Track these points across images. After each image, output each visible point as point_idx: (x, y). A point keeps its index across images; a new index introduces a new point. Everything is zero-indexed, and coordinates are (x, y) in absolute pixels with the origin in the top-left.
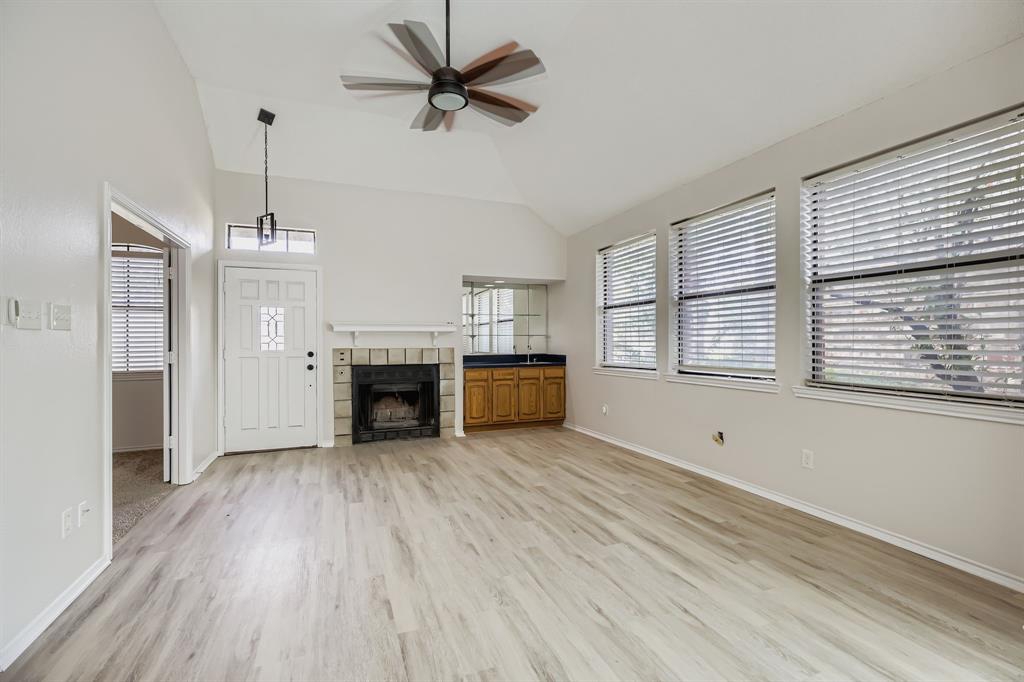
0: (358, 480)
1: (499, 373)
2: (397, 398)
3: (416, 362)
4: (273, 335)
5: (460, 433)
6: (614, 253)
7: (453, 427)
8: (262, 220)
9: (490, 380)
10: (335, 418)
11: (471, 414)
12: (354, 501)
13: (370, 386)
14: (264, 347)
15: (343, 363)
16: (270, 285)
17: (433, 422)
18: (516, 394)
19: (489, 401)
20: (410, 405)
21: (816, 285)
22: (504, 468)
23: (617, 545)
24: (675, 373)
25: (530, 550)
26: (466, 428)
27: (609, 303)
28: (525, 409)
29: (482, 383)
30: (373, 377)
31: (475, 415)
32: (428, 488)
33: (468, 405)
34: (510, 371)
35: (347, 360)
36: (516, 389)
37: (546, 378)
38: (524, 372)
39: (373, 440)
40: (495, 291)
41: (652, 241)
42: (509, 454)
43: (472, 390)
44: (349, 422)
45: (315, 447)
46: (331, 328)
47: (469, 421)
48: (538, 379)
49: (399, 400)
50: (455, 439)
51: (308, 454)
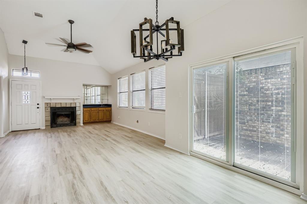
0: (51, 135)
1: (93, 109)
2: (64, 116)
3: (69, 106)
4: (26, 99)
5: (82, 124)
6: (121, 79)
7: (80, 123)
8: (23, 69)
9: (91, 111)
10: (45, 121)
11: (85, 119)
12: (50, 138)
13: (56, 112)
14: (24, 102)
15: (47, 106)
16: (26, 86)
17: (74, 122)
18: (98, 115)
19: (90, 116)
20: (68, 118)
21: (151, 90)
22: (90, 131)
23: (107, 141)
24: (132, 108)
25: (88, 143)
26: (84, 123)
27: (121, 92)
28: (100, 118)
29: (88, 112)
30: (57, 110)
31: (86, 120)
32: (69, 135)
33: (84, 117)
34: (96, 108)
35: (49, 106)
36: (98, 113)
37: (106, 110)
38: (100, 109)
39: (57, 127)
40: (96, 87)
41: (127, 78)
42: (93, 128)
43: (86, 113)
44: (50, 122)
45: (40, 129)
46: (44, 97)
47: (84, 121)
48: (104, 110)
49: (65, 116)
50: (80, 126)
51: (37, 130)
